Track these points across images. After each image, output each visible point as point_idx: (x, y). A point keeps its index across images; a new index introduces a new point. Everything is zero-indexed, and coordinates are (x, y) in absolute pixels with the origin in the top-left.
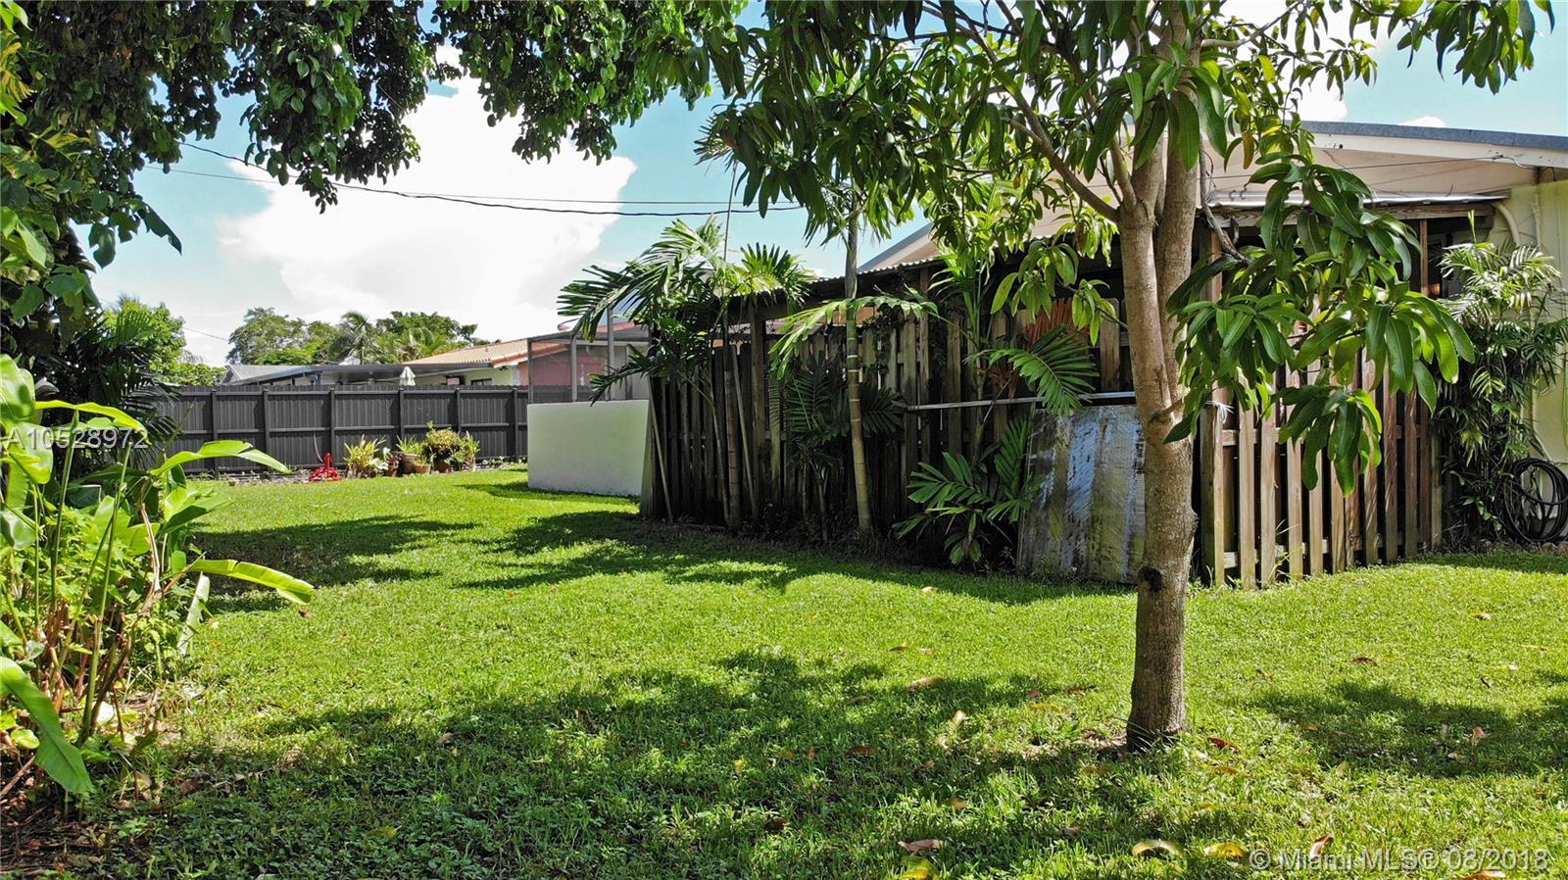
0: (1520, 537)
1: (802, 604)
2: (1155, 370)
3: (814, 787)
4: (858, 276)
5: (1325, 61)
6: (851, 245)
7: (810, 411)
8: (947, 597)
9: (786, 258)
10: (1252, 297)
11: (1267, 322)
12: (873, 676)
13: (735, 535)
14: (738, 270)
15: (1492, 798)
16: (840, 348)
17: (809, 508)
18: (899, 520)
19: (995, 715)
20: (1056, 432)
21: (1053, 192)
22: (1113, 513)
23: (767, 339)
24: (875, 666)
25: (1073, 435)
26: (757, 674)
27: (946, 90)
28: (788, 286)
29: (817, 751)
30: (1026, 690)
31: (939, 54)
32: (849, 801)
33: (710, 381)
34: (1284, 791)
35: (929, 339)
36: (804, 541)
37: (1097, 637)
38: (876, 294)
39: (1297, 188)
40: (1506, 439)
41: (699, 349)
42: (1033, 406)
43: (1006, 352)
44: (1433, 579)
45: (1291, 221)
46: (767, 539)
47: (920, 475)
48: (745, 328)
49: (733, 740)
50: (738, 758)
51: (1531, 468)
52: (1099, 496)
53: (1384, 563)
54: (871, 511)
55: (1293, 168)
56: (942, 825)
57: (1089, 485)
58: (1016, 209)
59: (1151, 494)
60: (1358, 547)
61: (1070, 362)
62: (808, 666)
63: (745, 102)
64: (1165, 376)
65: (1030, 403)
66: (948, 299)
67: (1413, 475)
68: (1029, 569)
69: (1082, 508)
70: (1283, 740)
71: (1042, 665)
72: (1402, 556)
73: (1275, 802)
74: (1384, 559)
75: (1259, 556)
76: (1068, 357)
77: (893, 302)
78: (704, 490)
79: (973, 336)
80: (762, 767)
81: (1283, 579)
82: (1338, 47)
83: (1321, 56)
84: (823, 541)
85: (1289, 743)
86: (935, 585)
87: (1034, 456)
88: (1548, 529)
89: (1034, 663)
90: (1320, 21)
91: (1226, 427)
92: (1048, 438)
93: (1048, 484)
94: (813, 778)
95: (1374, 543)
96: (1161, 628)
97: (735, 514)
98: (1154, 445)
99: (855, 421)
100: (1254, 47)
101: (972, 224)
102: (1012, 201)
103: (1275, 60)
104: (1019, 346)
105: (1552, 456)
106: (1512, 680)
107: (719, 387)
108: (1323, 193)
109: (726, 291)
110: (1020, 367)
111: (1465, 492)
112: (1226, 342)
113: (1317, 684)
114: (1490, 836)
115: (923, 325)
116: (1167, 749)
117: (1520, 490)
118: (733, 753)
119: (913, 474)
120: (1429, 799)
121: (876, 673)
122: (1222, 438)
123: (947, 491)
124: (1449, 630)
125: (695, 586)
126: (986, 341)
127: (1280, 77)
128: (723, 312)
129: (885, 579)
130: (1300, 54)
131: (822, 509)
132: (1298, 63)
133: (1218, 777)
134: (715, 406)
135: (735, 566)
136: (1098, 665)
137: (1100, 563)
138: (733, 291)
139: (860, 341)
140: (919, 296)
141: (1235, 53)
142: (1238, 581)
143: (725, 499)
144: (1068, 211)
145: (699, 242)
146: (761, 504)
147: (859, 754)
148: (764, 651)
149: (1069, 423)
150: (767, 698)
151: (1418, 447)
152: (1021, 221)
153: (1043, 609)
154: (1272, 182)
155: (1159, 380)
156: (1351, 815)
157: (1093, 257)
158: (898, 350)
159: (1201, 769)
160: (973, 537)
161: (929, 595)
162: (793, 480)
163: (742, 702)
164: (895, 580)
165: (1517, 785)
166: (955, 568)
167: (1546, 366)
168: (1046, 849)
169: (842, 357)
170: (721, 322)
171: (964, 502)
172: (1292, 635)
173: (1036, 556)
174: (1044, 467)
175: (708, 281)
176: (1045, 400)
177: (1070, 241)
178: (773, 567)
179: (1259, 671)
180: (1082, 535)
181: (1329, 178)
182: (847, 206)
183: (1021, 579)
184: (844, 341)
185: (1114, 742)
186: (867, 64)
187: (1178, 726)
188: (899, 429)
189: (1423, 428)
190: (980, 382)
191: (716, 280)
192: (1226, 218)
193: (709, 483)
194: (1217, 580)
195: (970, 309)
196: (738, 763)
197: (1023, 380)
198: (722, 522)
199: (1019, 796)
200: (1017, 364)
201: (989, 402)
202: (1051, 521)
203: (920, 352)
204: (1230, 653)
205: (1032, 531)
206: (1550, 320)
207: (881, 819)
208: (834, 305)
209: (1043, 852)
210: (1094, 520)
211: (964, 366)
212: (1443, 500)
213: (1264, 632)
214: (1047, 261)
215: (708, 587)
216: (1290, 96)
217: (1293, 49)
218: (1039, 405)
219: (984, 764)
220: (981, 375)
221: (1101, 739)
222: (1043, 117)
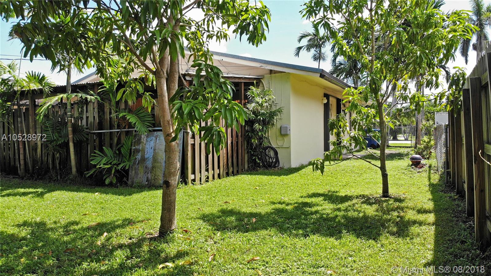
0: (266, 167)
1: (49, 202)
2: (167, 121)
3: (51, 264)
4: (71, 85)
5: (215, 34)
6: (69, 74)
7: (53, 133)
8: (104, 196)
9: (43, 77)
10: (192, 100)
11: (196, 108)
12: (75, 225)
13: (23, 179)
14: (24, 80)
15: (257, 237)
16: (65, 110)
17: (53, 168)
18: (87, 171)
19: (118, 232)
20: (141, 140)
21: (137, 64)
22: (159, 165)
23: (35, 106)
24: (76, 221)
25: (147, 141)
26: (30, 228)
27: (101, 27)
28: (44, 87)
29: (52, 252)
30: (129, 222)
31: (99, 15)
32: (65, 267)
33: (12, 121)
34: (203, 243)
35: (98, 109)
36: (50, 179)
37: (152, 204)
38: (78, 92)
39: (204, 70)
40: (263, 141)
41: (8, 109)
42: (134, 132)
43: (124, 114)
44: (245, 179)
45: (202, 79)
46: (36, 180)
47: (95, 155)
48: (27, 102)
49: (20, 252)
50: (22, 258)
51: (269, 149)
52: (155, 160)
53: (233, 175)
54: (77, 168)
55: (202, 64)
56: (98, 270)
57: (152, 156)
58: (125, 68)
59: (167, 158)
60: (227, 171)
61: (145, 118)
62: (51, 224)
63: (24, 22)
64: (171, 123)
65: (133, 131)
66: (105, 96)
67: (240, 151)
68: (133, 184)
69: (149, 164)
70: (204, 228)
71: (134, 214)
72: (238, 173)
73: (200, 246)
74: (234, 174)
75: (201, 175)
76: (145, 116)
77: (84, 96)
78: (10, 163)
79: (114, 109)
80: (32, 260)
81: (207, 181)
82: (219, 30)
83: (214, 32)
84: (58, 180)
85: (205, 228)
86: (100, 192)
87: (134, 148)
88: (273, 164)
89: (132, 214)
90: (214, 22)
91: (191, 138)
92: (139, 142)
93: (139, 157)
94: (51, 261)
95: (231, 170)
96: (169, 198)
97: (22, 171)
98: (167, 143)
99: (71, 136)
100: (196, 27)
101: (109, 71)
102: (124, 65)
103: (202, 32)
104: (129, 112)
105: (274, 146)
106: (264, 205)
107: (16, 123)
108: (211, 72)
109: (19, 88)
110: (129, 119)
111: (253, 155)
112: (185, 113)
113: (215, 210)
114: (256, 248)
115: (96, 105)
116: (171, 235)
117: (266, 155)
118: (20, 256)
119: (92, 154)
120: (241, 239)
121: (77, 223)
122: (191, 141)
123: (105, 160)
124: (248, 192)
125: (6, 198)
126: (118, 110)
127: (203, 37)
128: (18, 96)
129: (81, 191)
130: (208, 31)
131: (58, 168)
132: (208, 34)
133: (185, 241)
134: (14, 130)
135: (22, 190)
136: (152, 212)
137: (155, 181)
138: (22, 88)
139: (72, 108)
140: (94, 94)
141: (191, 29)
142: (195, 183)
143: (18, 166)
144: (142, 70)
145: (8, 69)
146: (33, 167)
147: (68, 251)
148: (33, 220)
149: (145, 137)
150: (34, 236)
151: (242, 143)
152: (127, 72)
153: (136, 196)
154: (197, 68)
155: (169, 124)
156: (221, 247)
157: (150, 85)
158: (87, 112)
159: (180, 240)
160: (114, 175)
161: (97, 195)
162: (46, 158)
163: (24, 239)
164: (85, 191)
165: (264, 232)
166: (107, 186)
167: (272, 122)
168: (132, 272)
169: (66, 113)
170: (17, 99)
171: (111, 163)
172: (209, 197)
173: (135, 180)
174: (138, 151)
175: (12, 84)
176: (137, 130)
177: (143, 80)
178: (38, 190)
179: (199, 209)
180: (149, 172)
181: (212, 68)
182: (67, 61)
183: (129, 188)
184: (66, 108)
185: (155, 235)
186: (72, 14)
187: (174, 228)
188: (87, 139)
189: (243, 138)
190: (116, 123)
191: (15, 84)
192: (191, 77)
193: (12, 160)
194: (189, 183)
195: (112, 99)
196: (22, 260)
197: (130, 123)
198: (17, 174)
199: (124, 257)
200: (128, 118)
201: (119, 130)
202: (140, 168)
203: (95, 113)
204: (191, 204)
205: (133, 172)
206: (273, 110)
207: (76, 271)
208: (61, 95)
209: (131, 273)
210: (153, 167)
211: (110, 118)
212: (248, 158)
213: (201, 197)
214: (134, 85)
215: (11, 198)
216: (206, 43)
217: (206, 29)
218: (136, 131)
219: (112, 248)
220: (116, 121)
221: (151, 235)
222: (133, 40)
